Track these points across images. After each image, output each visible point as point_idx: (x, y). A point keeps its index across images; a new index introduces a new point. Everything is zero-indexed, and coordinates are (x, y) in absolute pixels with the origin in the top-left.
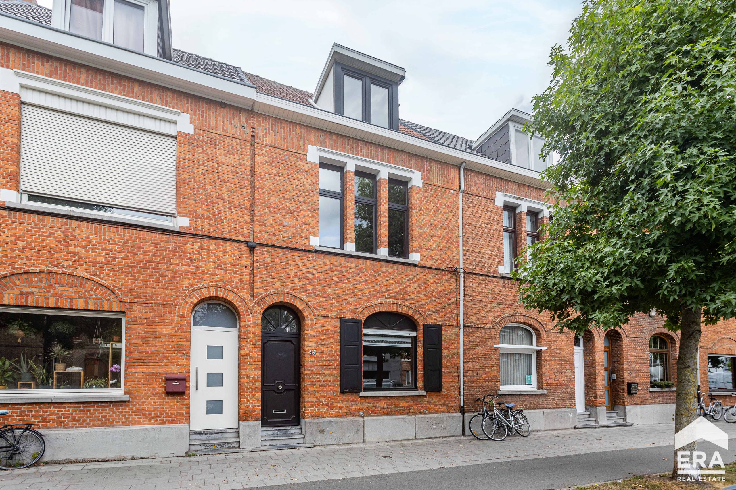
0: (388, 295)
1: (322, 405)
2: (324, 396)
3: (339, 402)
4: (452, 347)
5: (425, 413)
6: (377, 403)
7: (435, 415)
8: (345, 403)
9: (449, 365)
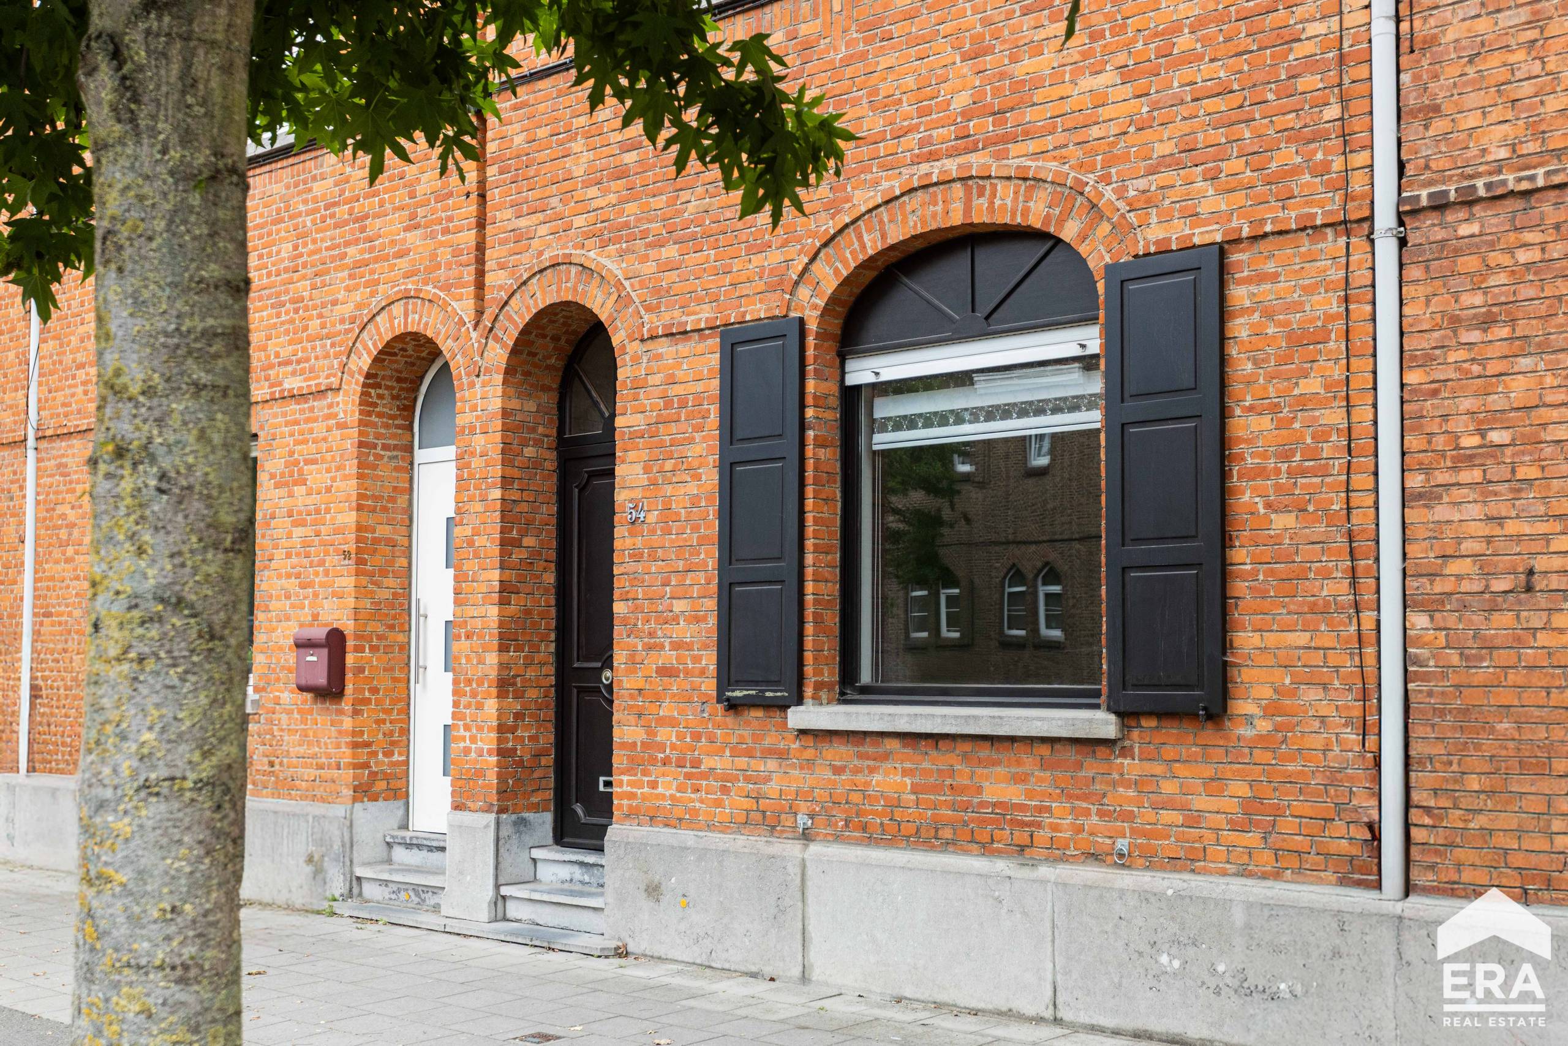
0: (922, 144)
1: (665, 762)
2: (672, 722)
3: (720, 752)
4: (1312, 385)
5: (1124, 862)
6: (872, 770)
7: (1169, 883)
8: (742, 762)
9: (1282, 521)
